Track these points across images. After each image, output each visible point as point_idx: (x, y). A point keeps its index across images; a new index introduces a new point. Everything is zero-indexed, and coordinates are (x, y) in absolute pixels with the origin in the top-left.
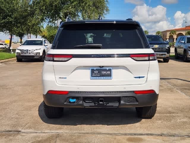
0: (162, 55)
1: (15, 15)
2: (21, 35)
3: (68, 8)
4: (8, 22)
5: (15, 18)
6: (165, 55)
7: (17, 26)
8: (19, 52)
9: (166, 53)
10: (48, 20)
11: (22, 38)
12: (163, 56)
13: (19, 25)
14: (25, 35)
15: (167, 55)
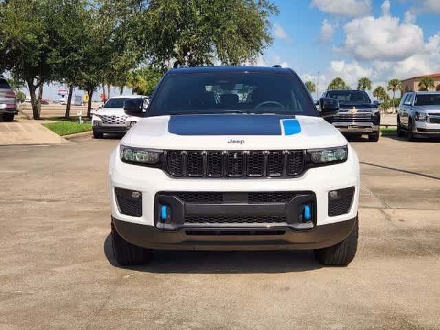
0: (365, 127)
1: (86, 48)
2: (90, 88)
3: (190, 36)
4: (71, 63)
5: (86, 55)
6: (370, 127)
7: (88, 69)
8: (98, 119)
9: (372, 124)
10: (152, 59)
11: (92, 93)
12: (367, 130)
13: (92, 68)
14: (98, 88)
15: (374, 128)
